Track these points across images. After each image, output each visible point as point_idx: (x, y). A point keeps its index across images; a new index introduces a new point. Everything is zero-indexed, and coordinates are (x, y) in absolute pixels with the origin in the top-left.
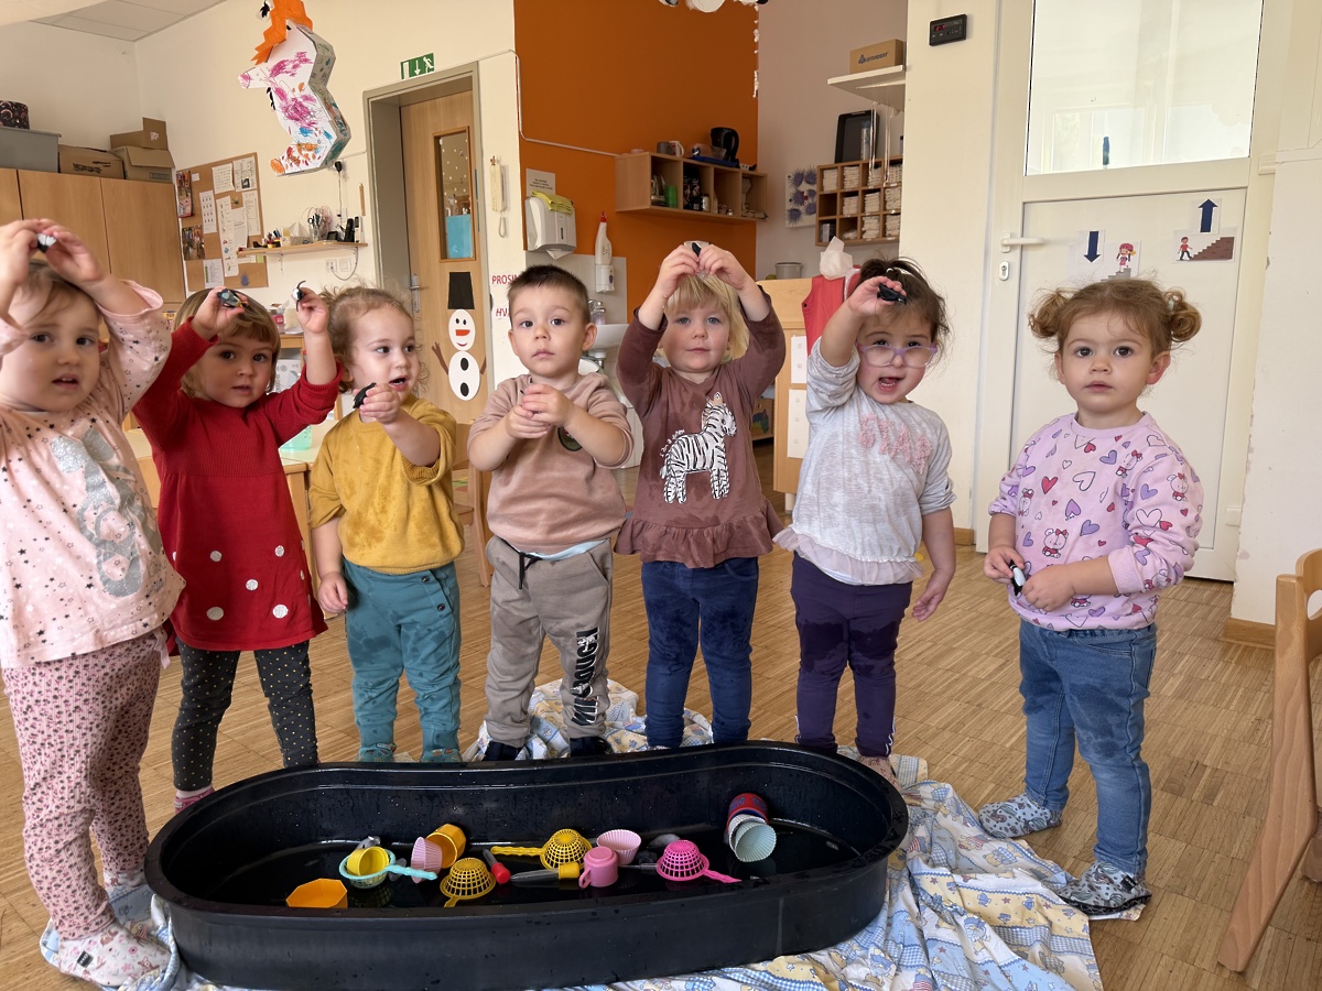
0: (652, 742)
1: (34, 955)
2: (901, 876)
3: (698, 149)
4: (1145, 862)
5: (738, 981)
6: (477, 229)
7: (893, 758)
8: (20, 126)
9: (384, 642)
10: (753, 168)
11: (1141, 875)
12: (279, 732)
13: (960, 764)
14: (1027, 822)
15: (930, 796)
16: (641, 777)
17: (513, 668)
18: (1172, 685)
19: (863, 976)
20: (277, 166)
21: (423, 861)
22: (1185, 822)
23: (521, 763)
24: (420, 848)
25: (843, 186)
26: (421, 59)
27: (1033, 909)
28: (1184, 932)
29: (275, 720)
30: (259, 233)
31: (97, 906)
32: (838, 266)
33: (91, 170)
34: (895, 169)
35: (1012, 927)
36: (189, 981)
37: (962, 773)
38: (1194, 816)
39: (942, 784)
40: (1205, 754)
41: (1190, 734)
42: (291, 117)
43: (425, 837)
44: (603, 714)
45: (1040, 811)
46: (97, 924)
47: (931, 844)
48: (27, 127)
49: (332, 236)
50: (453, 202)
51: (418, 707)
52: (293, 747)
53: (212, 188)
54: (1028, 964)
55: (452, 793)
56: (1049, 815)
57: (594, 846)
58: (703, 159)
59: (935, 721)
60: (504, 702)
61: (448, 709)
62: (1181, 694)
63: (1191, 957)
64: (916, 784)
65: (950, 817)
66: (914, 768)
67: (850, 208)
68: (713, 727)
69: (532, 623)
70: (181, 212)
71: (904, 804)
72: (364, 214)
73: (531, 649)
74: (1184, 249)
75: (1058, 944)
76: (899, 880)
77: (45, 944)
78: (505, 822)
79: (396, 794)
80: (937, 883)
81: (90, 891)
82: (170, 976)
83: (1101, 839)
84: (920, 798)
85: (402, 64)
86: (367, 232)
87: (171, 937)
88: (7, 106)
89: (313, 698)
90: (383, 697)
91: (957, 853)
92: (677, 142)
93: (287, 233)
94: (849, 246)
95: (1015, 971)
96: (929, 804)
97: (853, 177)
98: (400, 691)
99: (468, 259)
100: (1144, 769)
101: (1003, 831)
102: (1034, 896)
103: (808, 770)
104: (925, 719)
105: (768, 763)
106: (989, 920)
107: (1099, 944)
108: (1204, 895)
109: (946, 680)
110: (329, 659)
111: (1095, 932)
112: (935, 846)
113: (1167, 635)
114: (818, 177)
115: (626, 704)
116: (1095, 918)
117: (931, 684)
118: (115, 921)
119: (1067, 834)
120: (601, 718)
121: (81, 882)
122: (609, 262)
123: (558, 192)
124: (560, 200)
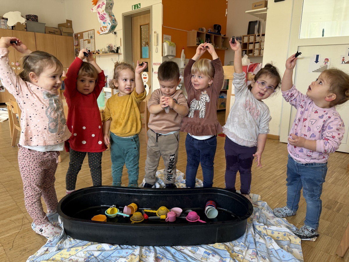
0: (187, 186)
1: (30, 228)
2: (251, 225)
3: (210, 30)
4: (318, 226)
5: (205, 248)
6: (150, 50)
7: (251, 195)
8: (36, 21)
9: (120, 157)
10: (225, 36)
11: (316, 230)
12: (92, 177)
13: (270, 197)
14: (286, 214)
15: (261, 205)
16: (183, 194)
17: (152, 164)
18: (331, 180)
19: (238, 250)
20: (99, 33)
21: (126, 212)
22: (331, 216)
23: (153, 189)
24: (126, 209)
25: (249, 41)
26: (137, 5)
27: (286, 236)
28: (327, 245)
29: (92, 174)
30: (94, 50)
31: (44, 217)
32: (246, 62)
33: (53, 33)
34: (263, 37)
35: (280, 240)
36: (66, 237)
37: (270, 200)
38: (334, 215)
39: (264, 202)
40: (338, 199)
41: (335, 193)
42: (101, 19)
43: (127, 206)
44: (175, 178)
45: (290, 211)
46: (44, 222)
47: (260, 217)
48: (38, 21)
49: (113, 51)
50: (144, 43)
51: (128, 173)
52: (95, 181)
53: (83, 38)
54: (283, 250)
55: (134, 195)
56: (293, 212)
57: (170, 211)
58: (211, 33)
59: (264, 186)
60: (149, 173)
61: (135, 174)
62: (333, 183)
63: (329, 252)
64: (257, 202)
65: (265, 211)
66: (257, 197)
67: (251, 47)
68: (203, 183)
69: (158, 152)
70: (75, 44)
71: (253, 206)
72: (121, 46)
73: (157, 159)
74: (343, 60)
75: (292, 246)
76: (250, 226)
77: (32, 225)
78: (148, 203)
79: (120, 195)
80: (260, 227)
81: (41, 214)
82: (62, 235)
83: (306, 219)
84: (258, 205)
85: (132, 6)
86: (121, 51)
87: (63, 226)
88: (33, 16)
89: (102, 170)
90: (119, 171)
91: (266, 220)
92: (204, 28)
93: (101, 50)
94: (249, 57)
95: (279, 252)
96: (260, 207)
97: (252, 39)
98: (123, 169)
99: (147, 59)
100: (321, 201)
101: (280, 215)
102: (286, 233)
103: (227, 196)
104: (261, 185)
105: (217, 193)
106: (274, 238)
107: (303, 247)
108: (334, 236)
109: (268, 175)
110: (107, 160)
111: (302, 243)
112: (261, 218)
113: (331, 167)
114: (242, 38)
115: (181, 176)
116: (303, 240)
117: (264, 176)
118: (48, 221)
119: (297, 217)
120: (174, 179)
121: (39, 211)
122: (184, 60)
123: (172, 41)
124: (172, 43)
